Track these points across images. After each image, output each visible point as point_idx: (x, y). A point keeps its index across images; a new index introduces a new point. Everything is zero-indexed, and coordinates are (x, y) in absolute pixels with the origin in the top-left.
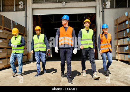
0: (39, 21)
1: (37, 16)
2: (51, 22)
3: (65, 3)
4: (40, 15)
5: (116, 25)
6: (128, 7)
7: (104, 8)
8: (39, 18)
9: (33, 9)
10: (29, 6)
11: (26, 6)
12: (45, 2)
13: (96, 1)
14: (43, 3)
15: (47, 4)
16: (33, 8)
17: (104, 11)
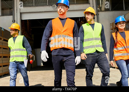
0: (28, 26)
1: (26, 21)
2: (41, 27)
3: (56, 6)
4: (29, 20)
5: (112, 29)
6: (124, 9)
7: (98, 11)
8: (28, 23)
9: (21, 14)
10: (17, 10)
11: (13, 10)
12: (34, 5)
13: (90, 4)
14: (33, 6)
15: (36, 7)
16: (21, 12)
17: (98, 15)
